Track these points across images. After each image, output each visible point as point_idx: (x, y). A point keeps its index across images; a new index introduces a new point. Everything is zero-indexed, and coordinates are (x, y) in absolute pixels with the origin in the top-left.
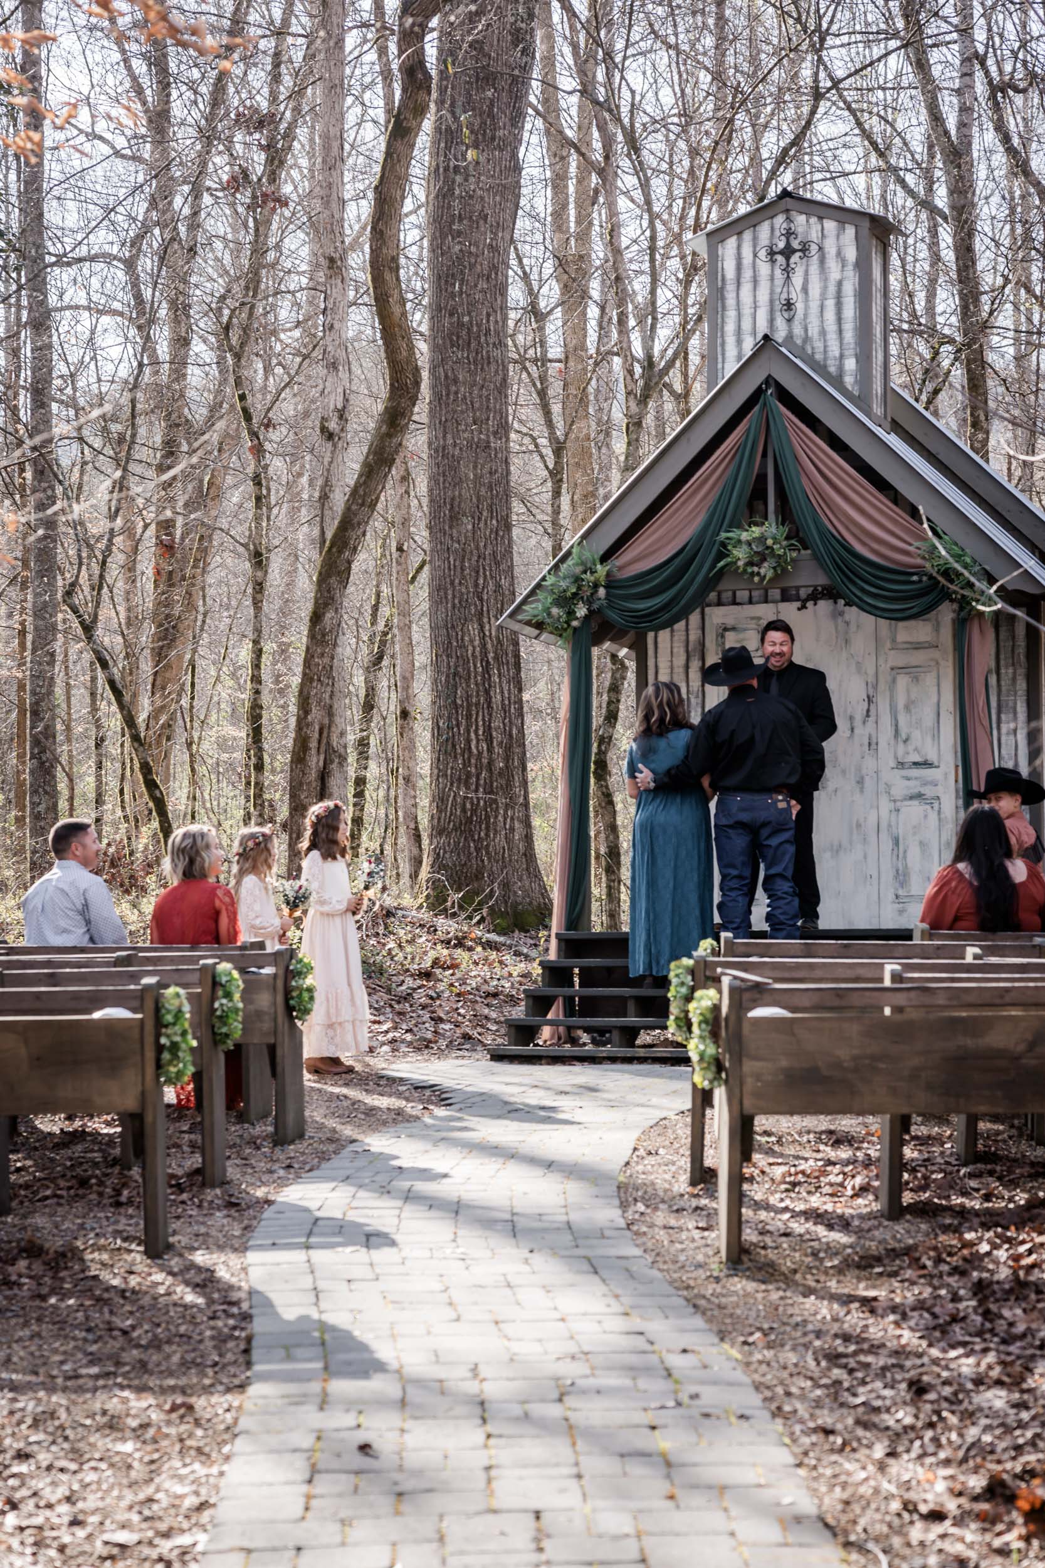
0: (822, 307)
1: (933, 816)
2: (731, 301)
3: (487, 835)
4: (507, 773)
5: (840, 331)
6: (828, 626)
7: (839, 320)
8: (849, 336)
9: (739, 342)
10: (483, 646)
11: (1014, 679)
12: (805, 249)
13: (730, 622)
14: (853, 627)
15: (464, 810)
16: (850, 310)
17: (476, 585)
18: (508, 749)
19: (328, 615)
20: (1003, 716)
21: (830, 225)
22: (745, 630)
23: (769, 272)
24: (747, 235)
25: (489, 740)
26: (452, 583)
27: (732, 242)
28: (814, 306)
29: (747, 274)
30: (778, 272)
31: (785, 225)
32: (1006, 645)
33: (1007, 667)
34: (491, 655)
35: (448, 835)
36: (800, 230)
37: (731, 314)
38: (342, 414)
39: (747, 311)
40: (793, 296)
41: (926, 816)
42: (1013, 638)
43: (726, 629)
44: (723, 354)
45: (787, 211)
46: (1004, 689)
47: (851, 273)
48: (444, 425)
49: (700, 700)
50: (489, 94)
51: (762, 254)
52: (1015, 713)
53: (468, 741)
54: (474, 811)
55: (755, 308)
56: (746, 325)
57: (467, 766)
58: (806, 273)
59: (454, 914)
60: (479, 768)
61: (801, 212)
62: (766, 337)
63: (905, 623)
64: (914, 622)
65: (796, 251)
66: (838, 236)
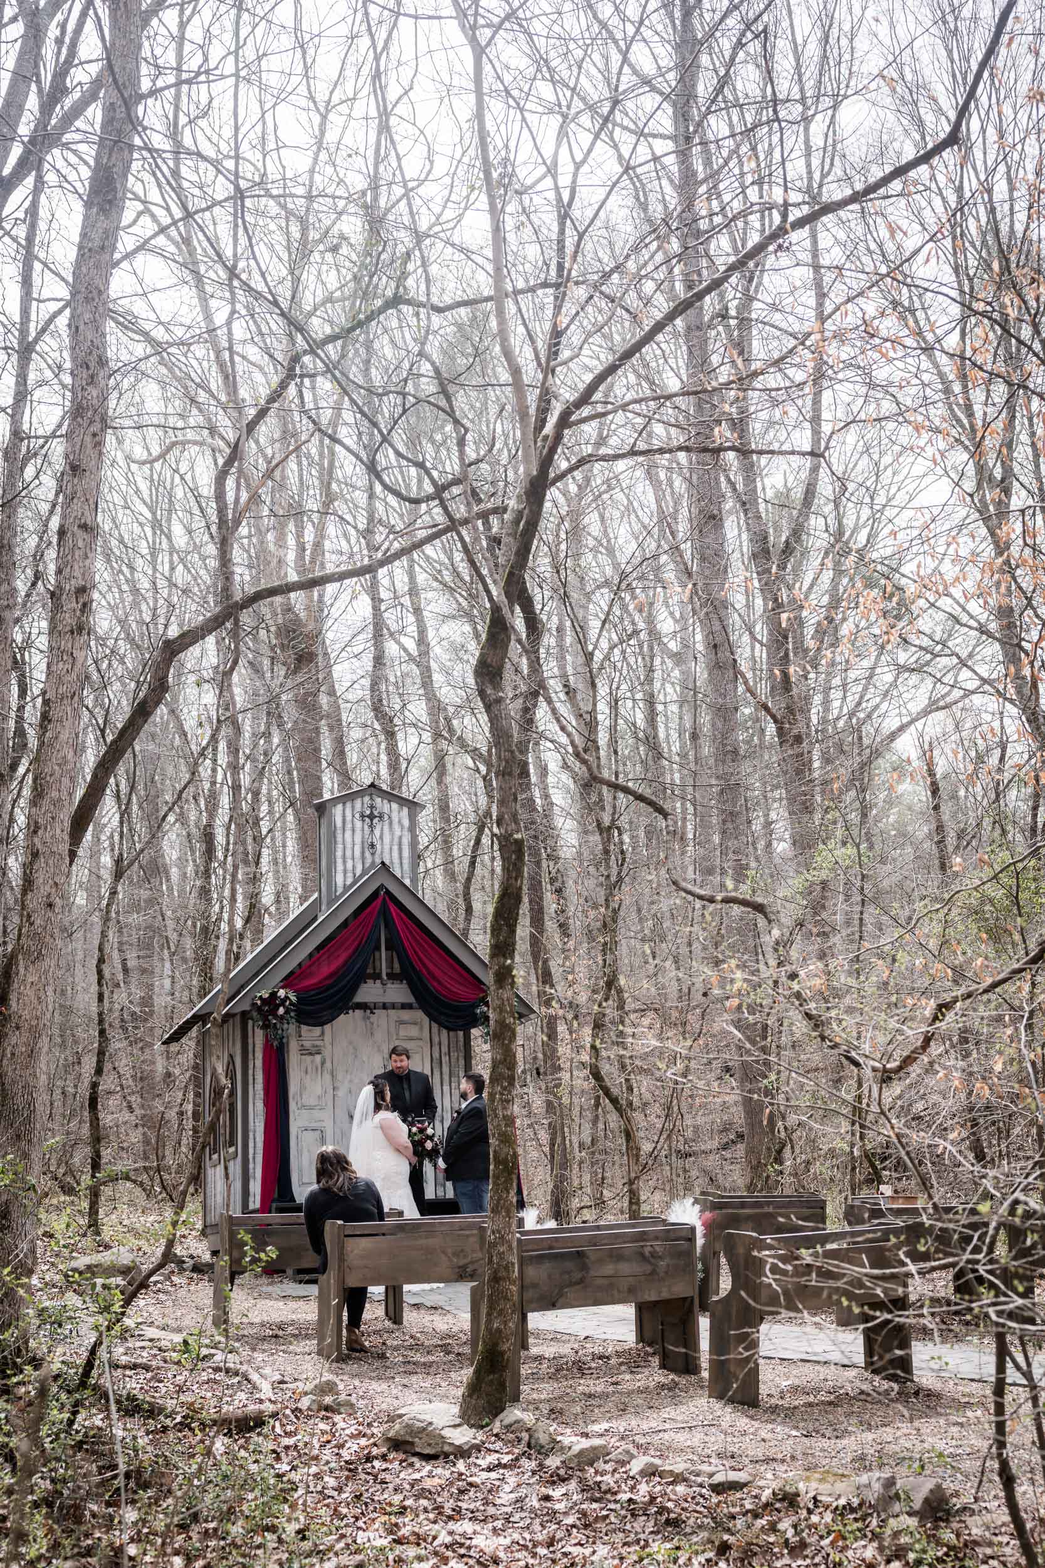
0: (391, 851)
5: (401, 863)
6: (361, 1024)
7: (401, 858)
8: (406, 866)
9: (344, 862)
12: (381, 817)
14: (375, 1026)
16: (406, 853)
21: (395, 806)
23: (361, 826)
24: (349, 805)
27: (340, 807)
28: (387, 847)
29: (349, 826)
30: (366, 827)
31: (370, 802)
36: (378, 806)
37: (340, 847)
39: (349, 846)
40: (375, 841)
45: (372, 795)
47: (407, 833)
51: (357, 816)
55: (354, 845)
56: (349, 853)
58: (382, 829)
61: (379, 796)
62: (383, 864)
63: (404, 1026)
64: (409, 1025)
65: (376, 817)
66: (399, 812)
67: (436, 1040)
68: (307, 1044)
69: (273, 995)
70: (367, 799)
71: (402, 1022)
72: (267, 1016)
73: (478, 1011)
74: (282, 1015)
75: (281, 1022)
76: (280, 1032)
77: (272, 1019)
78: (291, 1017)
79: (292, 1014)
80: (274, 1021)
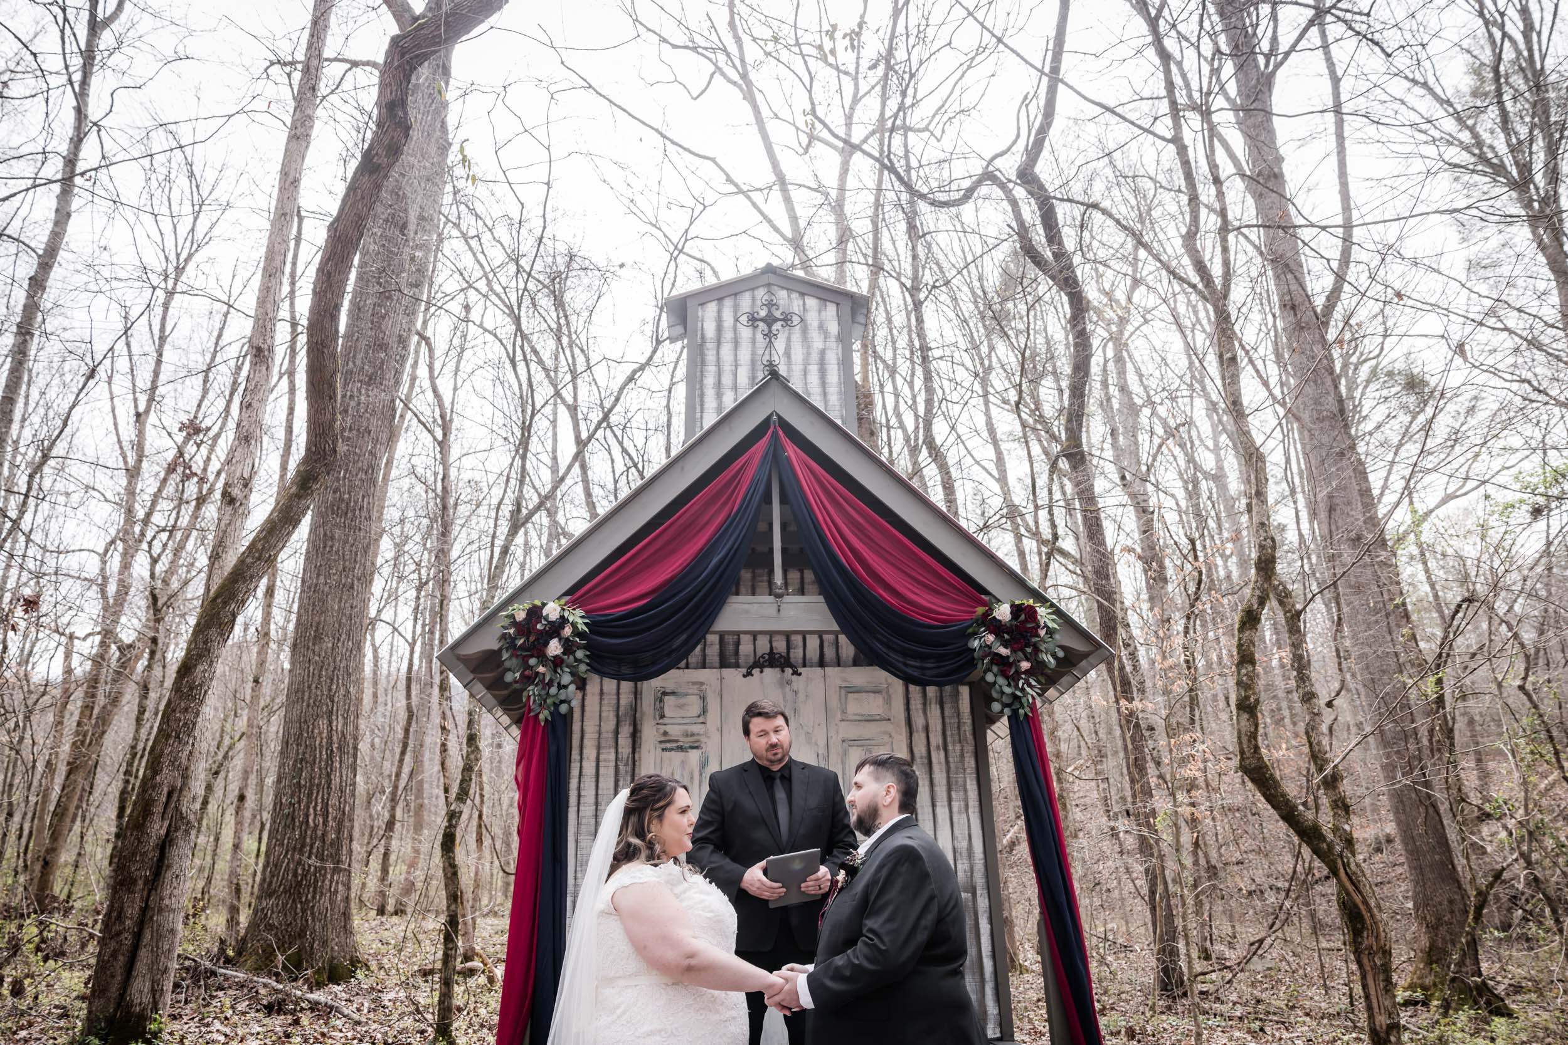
0: (805, 372)
2: (710, 356)
3: (314, 897)
4: (337, 844)
5: (825, 394)
7: (823, 384)
9: (719, 395)
10: (330, 738)
11: (962, 756)
12: (786, 319)
13: (671, 687)
14: (801, 696)
15: (295, 875)
16: (833, 377)
17: (330, 690)
18: (340, 823)
19: (200, 668)
20: (953, 794)
21: (812, 302)
22: (686, 695)
23: (750, 335)
24: (728, 303)
25: (326, 815)
26: (309, 687)
27: (712, 307)
28: (797, 369)
29: (728, 335)
30: (759, 337)
31: (766, 297)
32: (951, 721)
33: (954, 744)
34: (335, 746)
35: (278, 897)
36: (781, 302)
37: (711, 369)
38: (247, 484)
39: (727, 368)
40: (775, 358)
42: (958, 715)
43: (664, 694)
44: (702, 405)
45: (769, 285)
46: (952, 766)
47: (834, 345)
49: (629, 768)
50: (382, 355)
51: (744, 319)
52: (966, 791)
53: (307, 816)
54: (304, 876)
55: (736, 366)
56: (727, 380)
57: (303, 836)
58: (789, 340)
59: (277, 975)
60: (314, 839)
61: (783, 288)
62: (774, 374)
63: (856, 695)
64: (864, 695)
65: (778, 320)
66: (820, 312)
67: (919, 721)
68: (675, 731)
69: (535, 613)
70: (761, 293)
71: (851, 690)
72: (525, 659)
73: (976, 644)
74: (556, 657)
75: (556, 672)
76: (553, 690)
77: (537, 665)
78: (576, 660)
79: (580, 654)
80: (541, 669)
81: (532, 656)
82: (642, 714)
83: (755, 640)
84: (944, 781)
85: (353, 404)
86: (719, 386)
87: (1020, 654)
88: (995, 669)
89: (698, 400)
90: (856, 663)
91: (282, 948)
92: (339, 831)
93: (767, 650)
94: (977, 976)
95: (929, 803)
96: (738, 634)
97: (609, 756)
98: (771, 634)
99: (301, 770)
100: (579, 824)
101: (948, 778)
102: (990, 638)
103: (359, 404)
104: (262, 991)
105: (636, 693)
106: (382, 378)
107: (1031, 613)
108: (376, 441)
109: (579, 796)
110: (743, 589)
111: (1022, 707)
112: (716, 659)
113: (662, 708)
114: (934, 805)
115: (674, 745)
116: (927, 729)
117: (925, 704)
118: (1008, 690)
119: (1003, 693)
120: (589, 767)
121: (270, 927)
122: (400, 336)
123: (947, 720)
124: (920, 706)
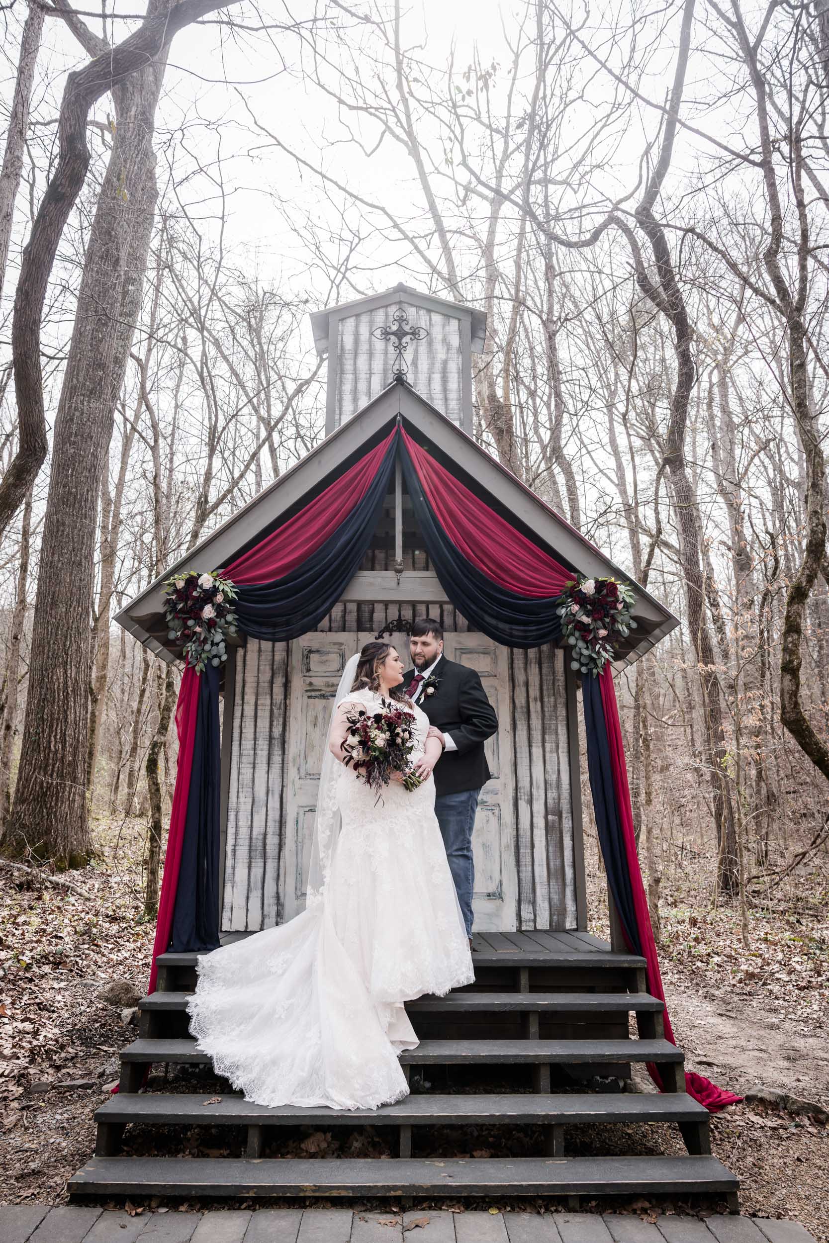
0: (429, 380)
1: (494, 821)
2: (348, 366)
3: (56, 804)
4: (73, 764)
5: (446, 399)
7: (445, 390)
8: (454, 403)
9: (355, 400)
10: (66, 683)
11: (555, 706)
12: (415, 333)
13: (315, 645)
15: (41, 787)
16: (454, 384)
17: (65, 645)
18: (76, 749)
20: (547, 737)
21: (437, 318)
22: (328, 653)
23: (383, 347)
24: (365, 319)
25: (64, 742)
26: (48, 643)
27: (350, 323)
28: (423, 378)
29: (364, 347)
30: (391, 349)
31: (397, 314)
32: (548, 679)
33: (549, 696)
34: (70, 689)
35: (29, 804)
36: (410, 318)
37: (349, 377)
39: (363, 376)
40: (404, 367)
41: (488, 821)
42: (554, 673)
43: (310, 652)
44: (340, 409)
45: (400, 302)
46: (547, 714)
47: (455, 356)
48: (53, 549)
49: (282, 712)
50: (101, 373)
51: (378, 333)
52: (557, 734)
53: (49, 742)
54: (48, 788)
55: (371, 374)
56: (362, 386)
57: (46, 758)
58: (416, 352)
59: (28, 861)
60: (55, 760)
61: (412, 305)
62: (400, 380)
63: (469, 656)
64: (476, 655)
65: (408, 334)
66: (444, 326)
67: (520, 677)
68: (318, 682)
69: (192, 582)
71: (464, 651)
72: (185, 620)
73: (562, 611)
74: (210, 619)
75: (210, 632)
76: (207, 647)
77: (195, 626)
78: (227, 622)
79: (229, 618)
80: (198, 629)
81: (190, 618)
82: (293, 668)
83: (386, 609)
84: (540, 727)
85: (77, 414)
86: (355, 392)
87: (600, 623)
88: (577, 634)
89: (337, 404)
90: (469, 630)
91: (32, 842)
92: (75, 755)
93: (396, 618)
94: (560, 881)
95: (526, 743)
96: (372, 603)
97: (265, 701)
98: (400, 603)
99: (44, 707)
100: (240, 755)
101: (543, 723)
102: (576, 608)
103: (82, 414)
104: (16, 874)
105: (288, 651)
106: (101, 393)
107: (613, 588)
108: (97, 445)
109: (241, 733)
110: (377, 566)
111: (596, 666)
112: (354, 625)
113: (308, 663)
114: (530, 746)
115: (318, 693)
116: (527, 684)
117: (526, 664)
118: (585, 652)
119: (581, 654)
120: (249, 710)
121: (23, 826)
122: (116, 358)
123: (544, 677)
124: (522, 666)
